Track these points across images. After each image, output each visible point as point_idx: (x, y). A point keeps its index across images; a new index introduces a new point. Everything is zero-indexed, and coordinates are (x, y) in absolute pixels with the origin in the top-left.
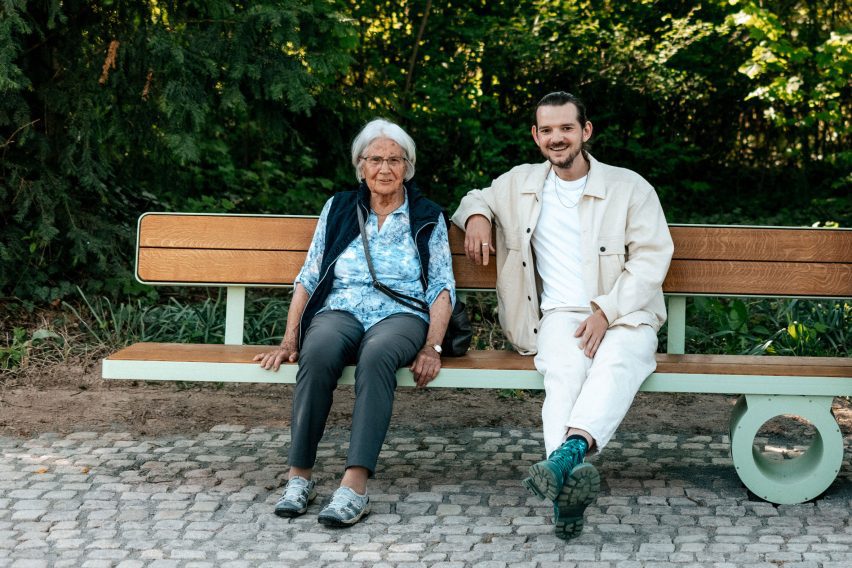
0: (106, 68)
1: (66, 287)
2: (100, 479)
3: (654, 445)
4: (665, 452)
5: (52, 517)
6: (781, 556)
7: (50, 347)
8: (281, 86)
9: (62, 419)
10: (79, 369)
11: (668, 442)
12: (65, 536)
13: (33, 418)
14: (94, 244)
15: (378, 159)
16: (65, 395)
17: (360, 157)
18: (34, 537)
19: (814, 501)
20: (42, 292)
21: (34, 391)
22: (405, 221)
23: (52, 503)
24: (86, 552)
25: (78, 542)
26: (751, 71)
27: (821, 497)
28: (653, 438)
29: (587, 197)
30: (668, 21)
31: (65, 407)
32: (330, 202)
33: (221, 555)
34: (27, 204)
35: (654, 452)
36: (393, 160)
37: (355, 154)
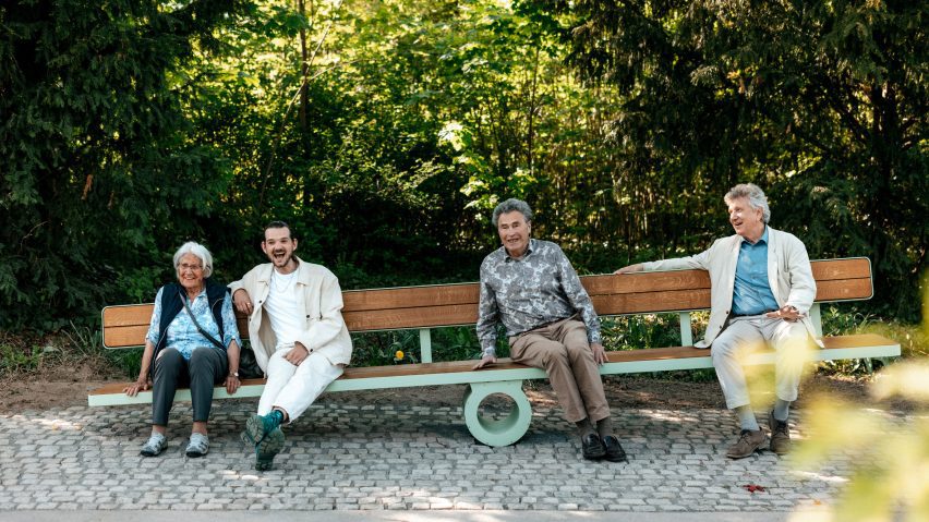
0: (86, 190)
1: (63, 322)
2: (88, 433)
3: (417, 413)
4: (424, 417)
5: (62, 456)
6: (497, 477)
7: (55, 357)
8: (191, 200)
9: (63, 399)
10: (72, 370)
11: (425, 411)
12: (70, 466)
13: (47, 399)
14: (80, 295)
15: (185, 265)
16: (64, 385)
17: (178, 265)
18: (52, 466)
19: (514, 444)
20: (48, 325)
21: (46, 383)
22: (206, 300)
23: (61, 447)
24: (84, 475)
25: (79, 470)
26: (467, 191)
27: (518, 442)
28: (416, 408)
29: (299, 284)
30: (419, 163)
31: (65, 392)
32: (162, 289)
33: (164, 477)
34: (39, 271)
35: (417, 417)
36: (193, 267)
37: (175, 262)
